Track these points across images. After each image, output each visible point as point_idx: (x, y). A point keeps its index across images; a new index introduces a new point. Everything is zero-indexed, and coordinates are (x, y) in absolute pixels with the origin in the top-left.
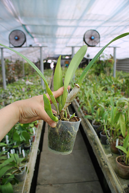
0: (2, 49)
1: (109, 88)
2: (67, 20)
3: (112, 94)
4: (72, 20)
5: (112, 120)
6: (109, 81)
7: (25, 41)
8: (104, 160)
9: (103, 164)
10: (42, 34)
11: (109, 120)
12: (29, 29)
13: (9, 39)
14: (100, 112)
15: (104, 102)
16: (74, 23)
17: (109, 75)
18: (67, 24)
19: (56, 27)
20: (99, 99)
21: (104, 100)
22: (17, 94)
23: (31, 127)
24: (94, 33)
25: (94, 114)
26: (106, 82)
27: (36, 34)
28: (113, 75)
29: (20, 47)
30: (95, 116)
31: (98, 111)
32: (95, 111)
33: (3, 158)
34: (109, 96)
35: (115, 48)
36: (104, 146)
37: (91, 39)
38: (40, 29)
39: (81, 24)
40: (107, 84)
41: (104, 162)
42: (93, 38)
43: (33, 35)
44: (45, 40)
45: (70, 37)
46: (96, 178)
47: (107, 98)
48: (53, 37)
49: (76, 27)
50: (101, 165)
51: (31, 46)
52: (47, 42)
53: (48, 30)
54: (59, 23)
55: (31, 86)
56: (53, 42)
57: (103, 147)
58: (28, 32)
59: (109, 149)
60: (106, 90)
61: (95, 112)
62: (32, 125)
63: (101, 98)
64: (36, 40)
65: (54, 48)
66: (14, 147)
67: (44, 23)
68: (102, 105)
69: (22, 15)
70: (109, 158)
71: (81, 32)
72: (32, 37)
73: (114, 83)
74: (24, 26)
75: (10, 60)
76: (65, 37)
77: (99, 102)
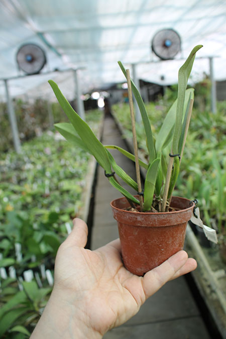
0: (6, 81)
1: (205, 133)
2: (116, 15)
3: (212, 145)
4: (127, 13)
5: (220, 199)
6: (206, 121)
7: (45, 62)
8: (208, 283)
9: (208, 291)
10: (76, 47)
11: (214, 199)
12: (50, 39)
13: (18, 62)
14: (194, 183)
15: (200, 162)
16: (130, 20)
17: (204, 109)
18: (118, 21)
19: (97, 30)
20: (190, 156)
21: (199, 157)
22: (39, 159)
23: (64, 222)
24: (170, 35)
25: (182, 187)
26: (200, 124)
27: (65, 47)
28: (211, 110)
29: (38, 73)
30: (183, 190)
31: (190, 181)
32: (185, 180)
33: (10, 290)
34: (208, 149)
35: (211, 59)
36: (207, 251)
37: (165, 46)
38: (70, 38)
39: (144, 19)
40: (201, 128)
41: (209, 286)
42: (168, 43)
43: (61, 51)
44: (82, 57)
45: (126, 47)
46: (195, 310)
47: (204, 154)
48: (94, 49)
49: (135, 27)
50: (205, 292)
51: (56, 70)
52: (86, 61)
53: (84, 39)
54: (104, 22)
55: (63, 144)
56: (98, 61)
57: (204, 253)
58: (50, 46)
59: (217, 257)
60: (201, 137)
61: (184, 184)
62: (65, 218)
63: (194, 155)
64: (66, 59)
65: (100, 70)
66: (32, 265)
67: (77, 25)
68: (196, 169)
69: (34, 14)
70: (219, 279)
71: (146, 35)
72: (59, 55)
73: (215, 124)
74: (40, 35)
75: (24, 100)
76: (118, 48)
77: (190, 163)
